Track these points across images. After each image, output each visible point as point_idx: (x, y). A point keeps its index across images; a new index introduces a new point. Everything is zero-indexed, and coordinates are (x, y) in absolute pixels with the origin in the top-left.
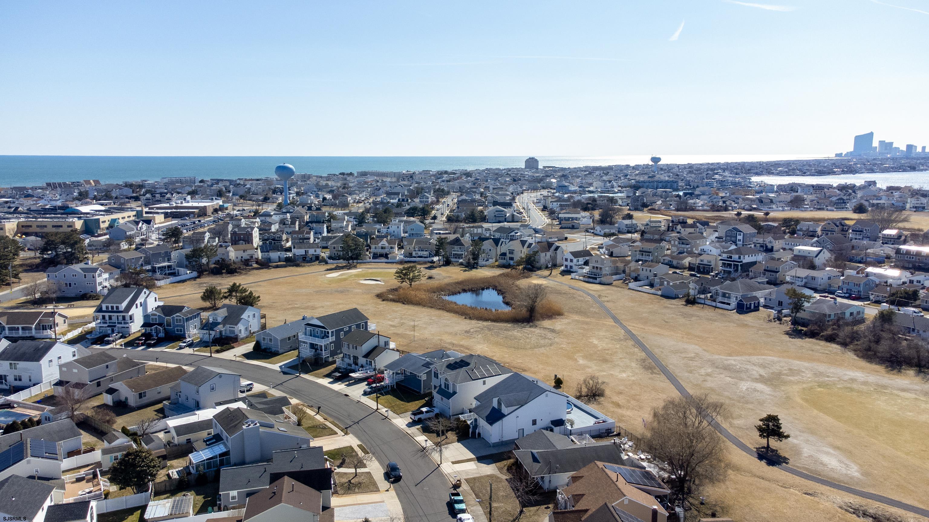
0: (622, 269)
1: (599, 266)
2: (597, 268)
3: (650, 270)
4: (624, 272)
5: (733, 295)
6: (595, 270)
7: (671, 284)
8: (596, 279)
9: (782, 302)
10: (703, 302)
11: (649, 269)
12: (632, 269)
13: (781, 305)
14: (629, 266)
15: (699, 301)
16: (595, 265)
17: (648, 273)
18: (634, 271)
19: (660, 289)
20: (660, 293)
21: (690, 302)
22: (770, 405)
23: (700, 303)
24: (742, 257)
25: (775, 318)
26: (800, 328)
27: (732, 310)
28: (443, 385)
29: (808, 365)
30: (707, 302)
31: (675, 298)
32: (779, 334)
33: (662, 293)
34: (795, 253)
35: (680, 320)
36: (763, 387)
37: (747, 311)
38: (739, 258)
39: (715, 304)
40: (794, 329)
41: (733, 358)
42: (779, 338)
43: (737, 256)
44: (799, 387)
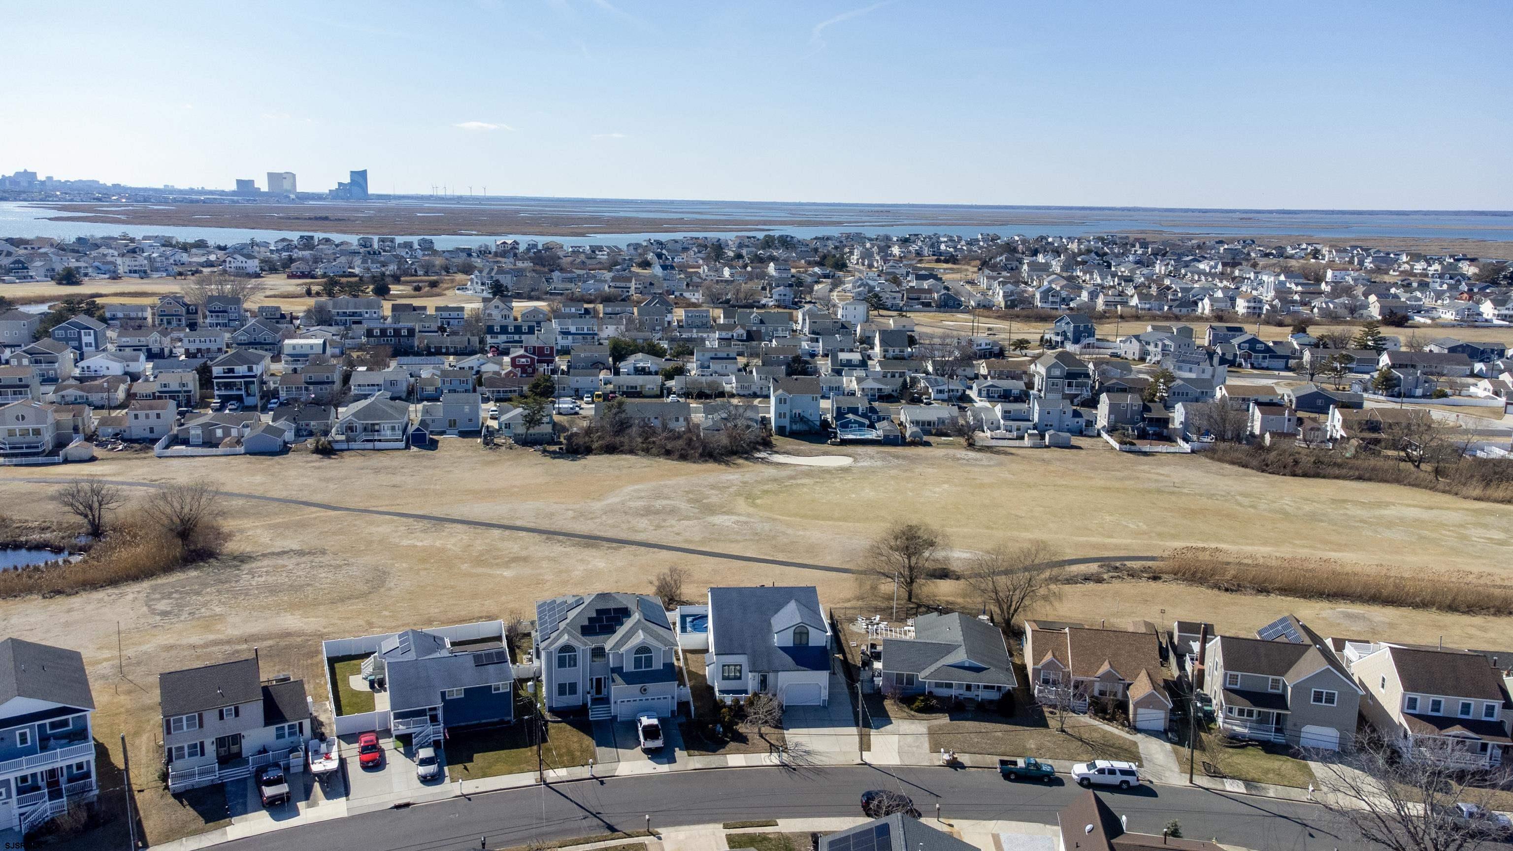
1: (31, 427)
2: (24, 432)
3: (158, 415)
4: (76, 430)
5: (386, 425)
6: (18, 439)
7: (236, 431)
9: (455, 420)
10: (345, 446)
11: (153, 413)
15: (336, 446)
16: (19, 427)
17: (153, 422)
19: (238, 442)
20: (242, 449)
21: (327, 451)
22: (790, 531)
23: (342, 450)
24: (254, 367)
25: (486, 443)
26: (556, 448)
27: (407, 447)
28: (629, 666)
29: (682, 480)
30: (353, 445)
31: (284, 450)
32: (548, 460)
33: (245, 448)
34: (286, 350)
35: (397, 479)
36: (735, 518)
37: (433, 445)
38: (250, 369)
39: (370, 445)
40: (544, 451)
41: (613, 500)
42: (565, 465)
43: (245, 367)
44: (741, 505)
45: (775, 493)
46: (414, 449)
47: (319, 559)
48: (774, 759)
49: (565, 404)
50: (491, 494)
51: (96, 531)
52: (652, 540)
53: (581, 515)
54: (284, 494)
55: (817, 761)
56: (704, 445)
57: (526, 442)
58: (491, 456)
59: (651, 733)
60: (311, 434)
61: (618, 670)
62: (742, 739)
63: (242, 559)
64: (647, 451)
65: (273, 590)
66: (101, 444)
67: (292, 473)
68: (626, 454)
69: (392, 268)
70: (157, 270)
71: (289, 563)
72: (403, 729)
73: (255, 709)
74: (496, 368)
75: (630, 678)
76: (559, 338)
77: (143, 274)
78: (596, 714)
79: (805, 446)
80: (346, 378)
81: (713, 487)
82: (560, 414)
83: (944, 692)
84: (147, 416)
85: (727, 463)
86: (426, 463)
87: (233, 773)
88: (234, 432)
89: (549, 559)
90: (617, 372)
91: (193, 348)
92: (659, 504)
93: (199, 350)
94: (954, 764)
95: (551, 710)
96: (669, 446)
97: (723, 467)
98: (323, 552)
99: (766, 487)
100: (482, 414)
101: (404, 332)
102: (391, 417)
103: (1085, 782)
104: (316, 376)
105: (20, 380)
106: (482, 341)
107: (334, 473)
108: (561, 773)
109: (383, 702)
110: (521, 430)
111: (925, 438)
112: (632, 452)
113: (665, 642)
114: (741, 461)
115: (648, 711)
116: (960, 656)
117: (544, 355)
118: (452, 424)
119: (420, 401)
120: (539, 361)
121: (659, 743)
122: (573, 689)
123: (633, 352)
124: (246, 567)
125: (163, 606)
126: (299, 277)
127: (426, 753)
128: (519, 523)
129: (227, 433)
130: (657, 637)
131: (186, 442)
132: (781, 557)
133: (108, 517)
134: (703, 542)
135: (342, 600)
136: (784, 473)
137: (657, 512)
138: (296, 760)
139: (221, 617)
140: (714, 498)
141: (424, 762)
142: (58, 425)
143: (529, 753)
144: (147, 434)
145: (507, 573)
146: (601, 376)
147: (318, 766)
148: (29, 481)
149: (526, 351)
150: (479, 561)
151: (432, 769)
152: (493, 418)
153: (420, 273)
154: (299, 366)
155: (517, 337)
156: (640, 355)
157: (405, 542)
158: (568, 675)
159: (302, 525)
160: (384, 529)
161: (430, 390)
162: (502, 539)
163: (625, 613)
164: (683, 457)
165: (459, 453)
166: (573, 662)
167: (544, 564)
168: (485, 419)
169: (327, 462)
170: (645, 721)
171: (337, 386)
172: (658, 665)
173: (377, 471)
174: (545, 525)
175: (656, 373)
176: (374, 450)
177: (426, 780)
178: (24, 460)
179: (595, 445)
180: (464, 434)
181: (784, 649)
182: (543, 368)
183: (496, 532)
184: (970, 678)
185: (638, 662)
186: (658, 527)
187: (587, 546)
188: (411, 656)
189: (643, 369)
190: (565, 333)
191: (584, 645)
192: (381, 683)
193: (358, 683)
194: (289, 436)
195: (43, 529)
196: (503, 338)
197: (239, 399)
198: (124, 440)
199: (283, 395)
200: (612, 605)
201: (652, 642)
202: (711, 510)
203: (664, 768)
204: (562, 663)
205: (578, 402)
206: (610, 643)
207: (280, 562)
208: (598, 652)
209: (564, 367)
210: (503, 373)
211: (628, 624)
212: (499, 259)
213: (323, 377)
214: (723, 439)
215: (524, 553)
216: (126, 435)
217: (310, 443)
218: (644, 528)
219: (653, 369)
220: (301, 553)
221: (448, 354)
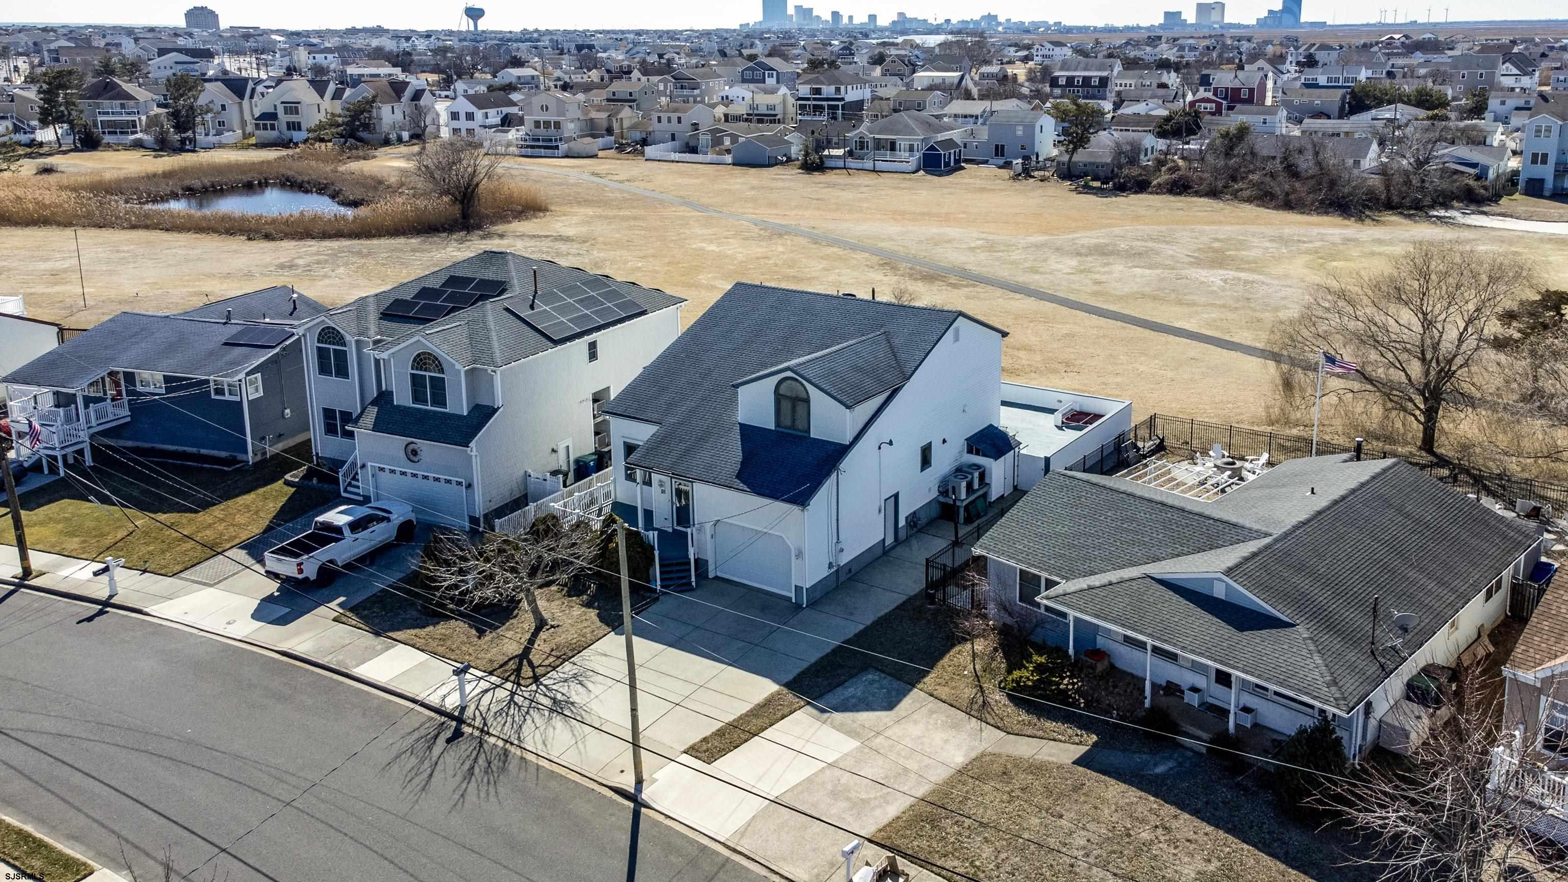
0: (605, 125)
1: (553, 119)
2: (547, 124)
3: (679, 118)
4: (609, 131)
5: (903, 142)
6: (542, 131)
7: (741, 140)
8: (557, 147)
9: (1003, 146)
10: (840, 163)
11: (674, 116)
12: (626, 124)
13: (1003, 155)
14: (619, 116)
15: (828, 163)
16: (542, 118)
17: (674, 127)
18: (633, 127)
19: (728, 151)
20: (729, 158)
23: (832, 168)
24: (843, 88)
27: (915, 171)
29: (1225, 230)
30: (851, 162)
33: (734, 158)
37: (948, 171)
38: (838, 90)
43: (832, 88)
46: (922, 172)
68: (1200, 196)
84: (669, 120)
102: (912, 132)
104: (906, 103)
105: (631, 94)
117: (1239, 101)
118: (1000, 152)
120: (1230, 108)
136: (1459, 236)
137: (1110, 254)
140: (1255, 250)
149: (1215, 94)
158: (336, 393)
176: (874, 171)
186: (1079, 271)
191: (359, 333)
194: (796, 150)
213: (914, 104)
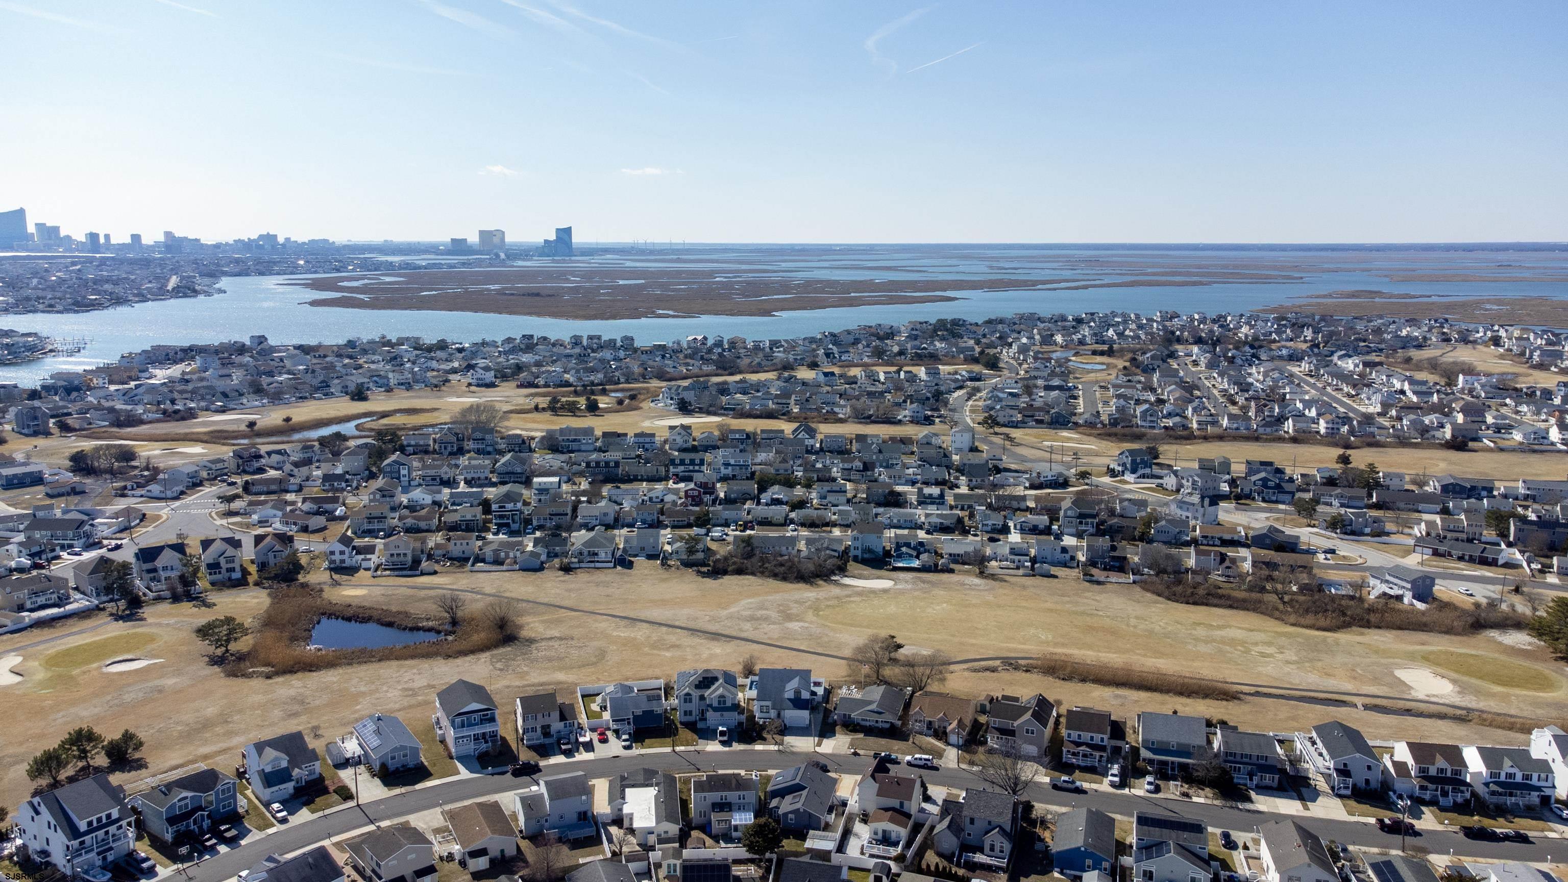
1: (402, 552)
3: (467, 543)
6: (395, 559)
10: (578, 566)
12: (429, 546)
13: (644, 551)
14: (426, 543)
15: (572, 566)
17: (464, 547)
18: (434, 548)
19: (516, 563)
20: (517, 567)
21: (567, 569)
22: (831, 634)
23: (577, 569)
24: (518, 504)
25: (663, 564)
26: (705, 569)
27: (615, 567)
28: (715, 704)
29: (777, 597)
30: (582, 565)
31: (541, 568)
32: (700, 579)
33: (519, 567)
34: (535, 486)
35: (610, 591)
36: (801, 624)
37: (629, 565)
38: (515, 506)
39: (592, 565)
40: (699, 572)
41: (733, 610)
42: (709, 582)
43: (512, 504)
44: (810, 616)
45: (833, 607)
46: (619, 568)
47: (570, 642)
48: (776, 748)
49: (716, 532)
50: (663, 603)
51: (454, 622)
52: (751, 637)
53: (713, 619)
54: (546, 600)
55: (794, 750)
56: (799, 571)
57: (687, 564)
58: (665, 574)
59: (722, 733)
60: (556, 555)
61: (710, 706)
62: (764, 739)
63: (531, 641)
64: (762, 573)
65: (550, 659)
66: (437, 562)
67: (549, 585)
69: (599, 377)
70: (417, 381)
71: (556, 644)
72: (615, 727)
73: (556, 715)
74: (674, 497)
75: (716, 709)
76: (722, 468)
77: (408, 386)
78: (700, 725)
79: (867, 571)
80: (575, 509)
81: (796, 602)
82: (712, 540)
83: (863, 723)
85: (811, 584)
86: (626, 579)
87: (547, 741)
88: (511, 555)
89: (691, 646)
90: (759, 503)
91: (469, 477)
92: (760, 613)
93: (473, 479)
94: (855, 754)
95: (681, 723)
96: (777, 571)
97: (808, 586)
98: (572, 639)
99: (829, 603)
100: (662, 540)
101: (612, 464)
102: (604, 546)
103: (909, 764)
104: (555, 510)
106: (667, 471)
107: (572, 586)
108: (682, 748)
109: (607, 716)
110: (685, 557)
111: (952, 566)
112: (753, 574)
113: (732, 693)
114: (821, 582)
115: (723, 725)
116: (873, 707)
117: (708, 488)
118: (643, 549)
119: (623, 527)
120: (705, 493)
121: (725, 738)
122: (691, 713)
123: (773, 485)
124: (533, 646)
125: (499, 665)
126: (526, 387)
127: (624, 737)
128: (677, 623)
129: (507, 556)
130: (729, 691)
131: (483, 561)
132: (820, 650)
133: (460, 614)
134: (777, 639)
135: (584, 666)
136: (847, 592)
137: (758, 619)
138: (572, 738)
139: (527, 673)
140: (795, 609)
141: (625, 740)
142: (414, 550)
143: (669, 740)
144: (461, 555)
145: (668, 654)
146: (746, 506)
147: (581, 739)
148: (408, 587)
149: (695, 485)
150: (654, 646)
151: (627, 743)
152: (669, 543)
153: (622, 380)
154: (543, 498)
155: (691, 468)
156: (776, 488)
157: (615, 634)
158: (688, 707)
159: (559, 621)
160: (603, 625)
161: (629, 520)
162: (667, 634)
163: (716, 679)
164: (784, 579)
165: (646, 572)
166: (691, 701)
167: (688, 649)
168: (663, 544)
169: (567, 577)
170: (721, 728)
171: (569, 517)
172: (729, 704)
173: (598, 584)
174: (691, 625)
175: (786, 503)
176: (595, 568)
177: (625, 748)
178: (401, 573)
179: (730, 569)
180: (651, 557)
181: (790, 700)
182: (707, 498)
183: (664, 629)
184: (875, 717)
185: (719, 702)
186: (756, 629)
187: (713, 639)
188: (619, 695)
189: (777, 500)
190: (727, 465)
191: (696, 694)
192: (605, 708)
193: (595, 707)
194: (543, 557)
195: (428, 619)
196: (682, 468)
197: (507, 525)
198: (450, 559)
199: (535, 523)
200: (710, 675)
201: (727, 694)
202: (789, 618)
203: (727, 749)
204: (685, 701)
205: (726, 530)
206: (707, 693)
207: (551, 643)
208: (702, 698)
209: (722, 495)
210: (679, 502)
211: (717, 684)
212: (688, 360)
213: (561, 510)
214: (811, 567)
215: (678, 643)
216: (450, 555)
217: (557, 562)
218: (748, 630)
219: (785, 500)
220: (561, 639)
221: (642, 480)
